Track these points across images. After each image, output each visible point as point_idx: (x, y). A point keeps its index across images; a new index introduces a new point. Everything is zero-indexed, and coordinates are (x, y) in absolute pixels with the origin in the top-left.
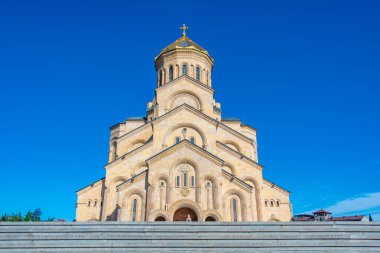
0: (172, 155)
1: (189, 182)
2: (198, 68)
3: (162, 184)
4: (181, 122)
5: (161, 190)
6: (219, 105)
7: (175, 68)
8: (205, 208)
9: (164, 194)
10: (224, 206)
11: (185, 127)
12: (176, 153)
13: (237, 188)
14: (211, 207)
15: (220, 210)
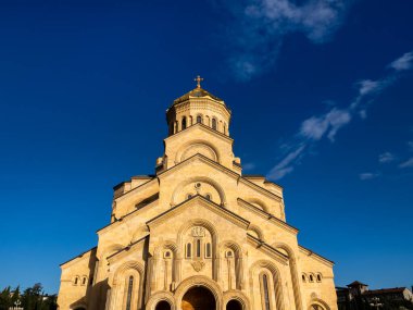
0: (181, 215)
1: (203, 251)
2: (214, 120)
3: (168, 254)
4: (193, 176)
5: (166, 263)
6: (238, 160)
7: (189, 119)
8: (226, 289)
9: (170, 268)
10: (251, 284)
11: (199, 181)
12: (187, 212)
13: (267, 258)
14: (234, 287)
15: (246, 291)
